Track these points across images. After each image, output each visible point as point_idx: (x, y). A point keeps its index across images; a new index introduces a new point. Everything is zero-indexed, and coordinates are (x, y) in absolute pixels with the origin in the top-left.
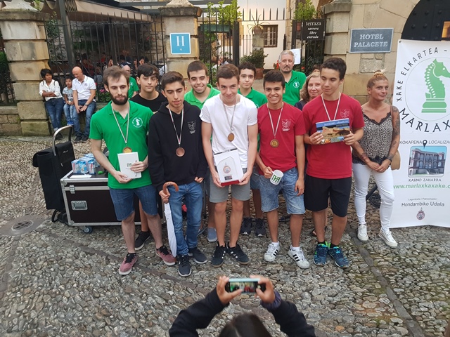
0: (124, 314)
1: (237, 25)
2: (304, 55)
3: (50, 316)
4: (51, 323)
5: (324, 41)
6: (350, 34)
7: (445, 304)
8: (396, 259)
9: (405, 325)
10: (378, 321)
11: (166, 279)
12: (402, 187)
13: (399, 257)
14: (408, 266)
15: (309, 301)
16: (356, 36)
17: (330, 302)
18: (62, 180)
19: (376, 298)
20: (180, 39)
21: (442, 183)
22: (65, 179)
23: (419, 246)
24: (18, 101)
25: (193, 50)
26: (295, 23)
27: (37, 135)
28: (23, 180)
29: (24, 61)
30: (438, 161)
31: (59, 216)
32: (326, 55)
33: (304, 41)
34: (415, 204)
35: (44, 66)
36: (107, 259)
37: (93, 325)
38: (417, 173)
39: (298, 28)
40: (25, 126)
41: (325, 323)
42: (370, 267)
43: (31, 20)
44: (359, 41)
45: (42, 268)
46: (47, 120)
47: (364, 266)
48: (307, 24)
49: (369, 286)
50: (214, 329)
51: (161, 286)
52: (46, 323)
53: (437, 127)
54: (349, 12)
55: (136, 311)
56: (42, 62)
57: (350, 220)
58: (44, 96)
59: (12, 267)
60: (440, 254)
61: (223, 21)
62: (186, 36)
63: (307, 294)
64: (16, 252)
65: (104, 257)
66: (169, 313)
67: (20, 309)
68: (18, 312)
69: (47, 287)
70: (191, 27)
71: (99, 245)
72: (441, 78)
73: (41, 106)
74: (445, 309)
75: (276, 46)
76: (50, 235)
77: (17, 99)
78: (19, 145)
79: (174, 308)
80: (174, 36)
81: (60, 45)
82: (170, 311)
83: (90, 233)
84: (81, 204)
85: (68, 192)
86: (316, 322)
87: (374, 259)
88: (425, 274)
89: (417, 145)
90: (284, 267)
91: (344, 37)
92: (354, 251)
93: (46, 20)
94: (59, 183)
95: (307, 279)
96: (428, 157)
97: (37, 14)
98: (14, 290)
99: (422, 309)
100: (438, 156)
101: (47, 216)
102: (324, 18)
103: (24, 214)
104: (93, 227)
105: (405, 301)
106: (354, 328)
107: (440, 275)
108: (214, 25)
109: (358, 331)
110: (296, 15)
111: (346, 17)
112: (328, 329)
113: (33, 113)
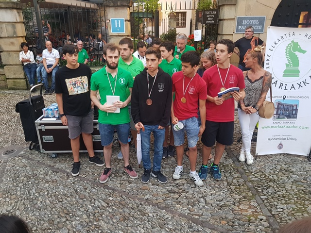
0: (79, 213)
1: (157, 13)
2: (204, 34)
3: (29, 214)
4: (30, 219)
5: (218, 25)
6: (236, 20)
7: (294, 206)
8: (263, 176)
9: (267, 220)
10: (249, 218)
11: (108, 189)
12: (269, 127)
13: (265, 174)
14: (271, 181)
15: (204, 204)
16: (240, 21)
17: (218, 205)
18: (36, 121)
19: (249, 203)
20: (118, 22)
21: (295, 125)
22: (38, 121)
23: (279, 167)
24: (5, 65)
25: (126, 30)
26: (198, 12)
27: (18, 89)
28: (9, 121)
29: (8, 37)
30: (293, 110)
31: (34, 146)
32: (219, 34)
33: (204, 25)
34: (276, 139)
35: (22, 40)
36: (67, 175)
37: (58, 220)
38: (279, 118)
39: (200, 16)
40: (10, 83)
41: (214, 219)
42: (245, 182)
43: (13, 8)
44: (242, 25)
45: (23, 181)
46: (25, 78)
47: (241, 181)
48: (206, 13)
49: (244, 194)
50: (140, 223)
51: (105, 194)
52: (27, 219)
53: (293, 87)
54: (235, 5)
55: (88, 211)
56: (21, 38)
57: (233, 150)
58: (23, 62)
59: (3, 181)
60: (293, 173)
61: (147, 10)
62: (122, 20)
63: (202, 199)
64: (5, 170)
65: (65, 174)
66: (110, 212)
67: (8, 209)
68: (7, 211)
69: (27, 195)
70: (125, 14)
71: (62, 166)
72: (297, 53)
73: (21, 69)
74: (293, 210)
75: (185, 27)
76: (28, 159)
77: (4, 63)
78: (5, 96)
79: (113, 209)
80: (113, 21)
81: (34, 25)
82: (111, 211)
83: (56, 157)
84: (49, 138)
85: (40, 130)
86: (208, 218)
87: (248, 176)
88: (282, 187)
89: (279, 99)
90: (187, 181)
91: (232, 22)
92: (235, 170)
93: (23, 8)
94: (34, 124)
95: (203, 189)
96: (286, 107)
97: (16, 3)
98: (4, 196)
99: (279, 210)
100: (293, 106)
101: (26, 146)
102: (218, 8)
103: (10, 145)
104: (58, 154)
105: (268, 204)
106: (233, 222)
107: (292, 187)
108: (141, 12)
109: (236, 224)
110: (199, 7)
111: (233, 8)
112: (216, 223)
113: (15, 74)
